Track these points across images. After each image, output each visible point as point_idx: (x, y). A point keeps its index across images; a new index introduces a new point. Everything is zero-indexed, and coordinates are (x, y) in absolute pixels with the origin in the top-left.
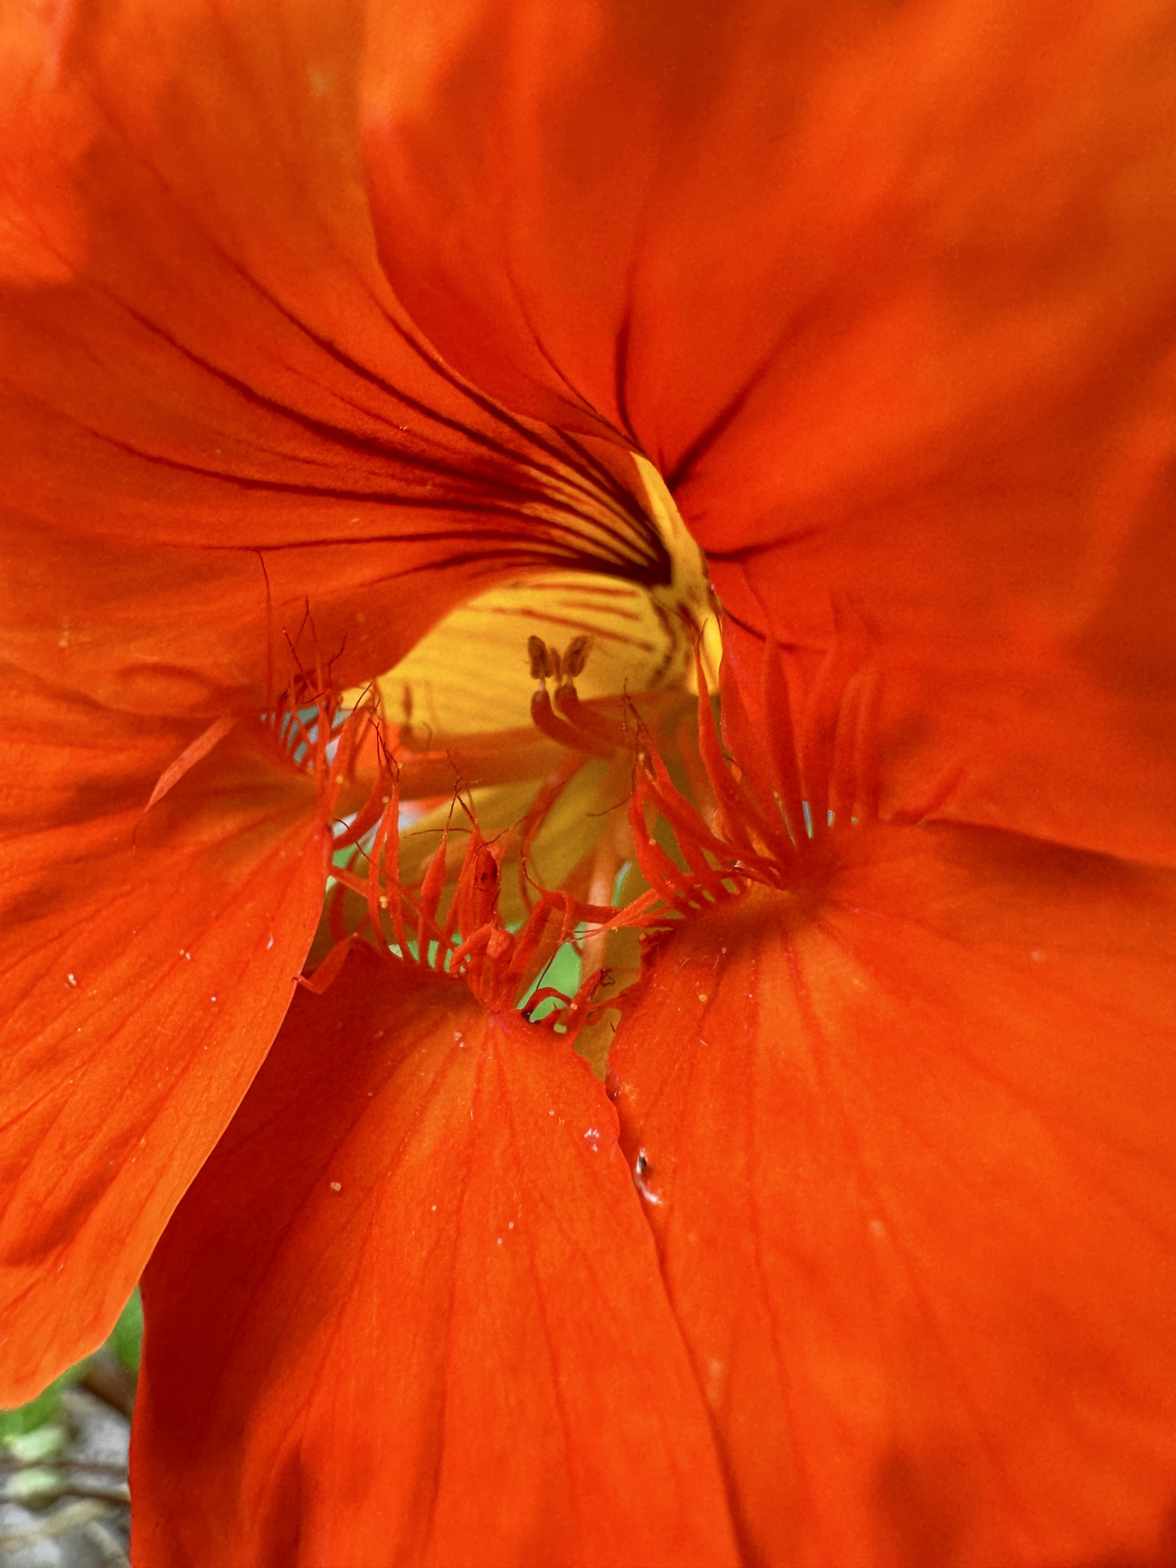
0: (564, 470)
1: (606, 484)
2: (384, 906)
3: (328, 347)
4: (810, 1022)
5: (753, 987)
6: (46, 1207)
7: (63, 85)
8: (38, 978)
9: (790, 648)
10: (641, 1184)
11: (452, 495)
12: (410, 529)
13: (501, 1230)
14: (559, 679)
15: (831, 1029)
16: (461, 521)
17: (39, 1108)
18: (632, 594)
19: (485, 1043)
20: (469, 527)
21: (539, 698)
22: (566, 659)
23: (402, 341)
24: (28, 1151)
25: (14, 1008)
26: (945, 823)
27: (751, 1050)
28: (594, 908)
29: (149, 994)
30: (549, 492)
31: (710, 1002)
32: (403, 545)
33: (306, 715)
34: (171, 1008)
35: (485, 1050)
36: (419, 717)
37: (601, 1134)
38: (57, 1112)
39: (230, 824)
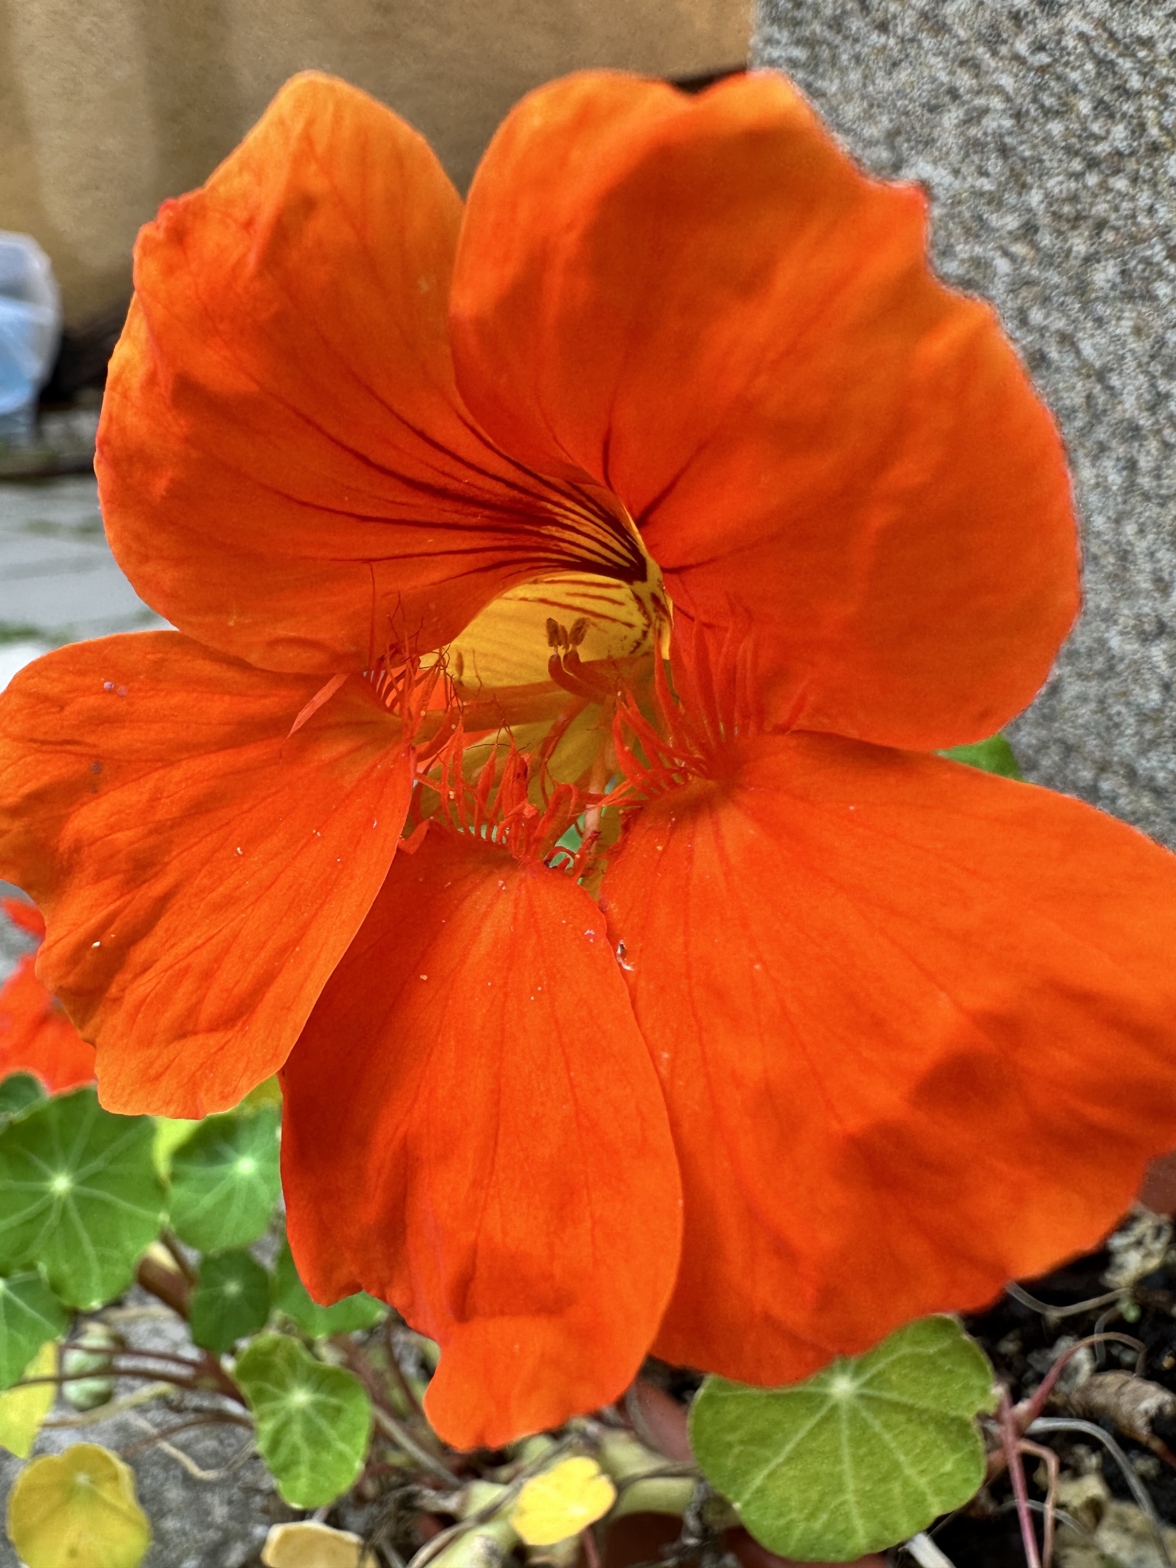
0: (569, 504)
1: (600, 513)
2: (452, 797)
3: (421, 434)
4: (724, 858)
5: (691, 839)
6: (236, 991)
7: (259, 274)
8: (215, 851)
9: (709, 626)
10: (621, 960)
11: (495, 523)
12: (464, 546)
13: (533, 992)
14: (567, 647)
15: (734, 860)
16: (499, 539)
17: (224, 932)
18: (618, 587)
19: (520, 886)
20: (505, 543)
21: (554, 659)
22: (571, 634)
23: (468, 432)
24: (218, 960)
25: (200, 871)
26: (800, 732)
27: (688, 878)
28: (591, 795)
29: (294, 858)
30: (559, 518)
31: (664, 851)
32: (459, 556)
33: (396, 672)
34: (310, 867)
35: (520, 890)
36: (468, 676)
37: (596, 932)
38: (236, 936)
39: (342, 747)
